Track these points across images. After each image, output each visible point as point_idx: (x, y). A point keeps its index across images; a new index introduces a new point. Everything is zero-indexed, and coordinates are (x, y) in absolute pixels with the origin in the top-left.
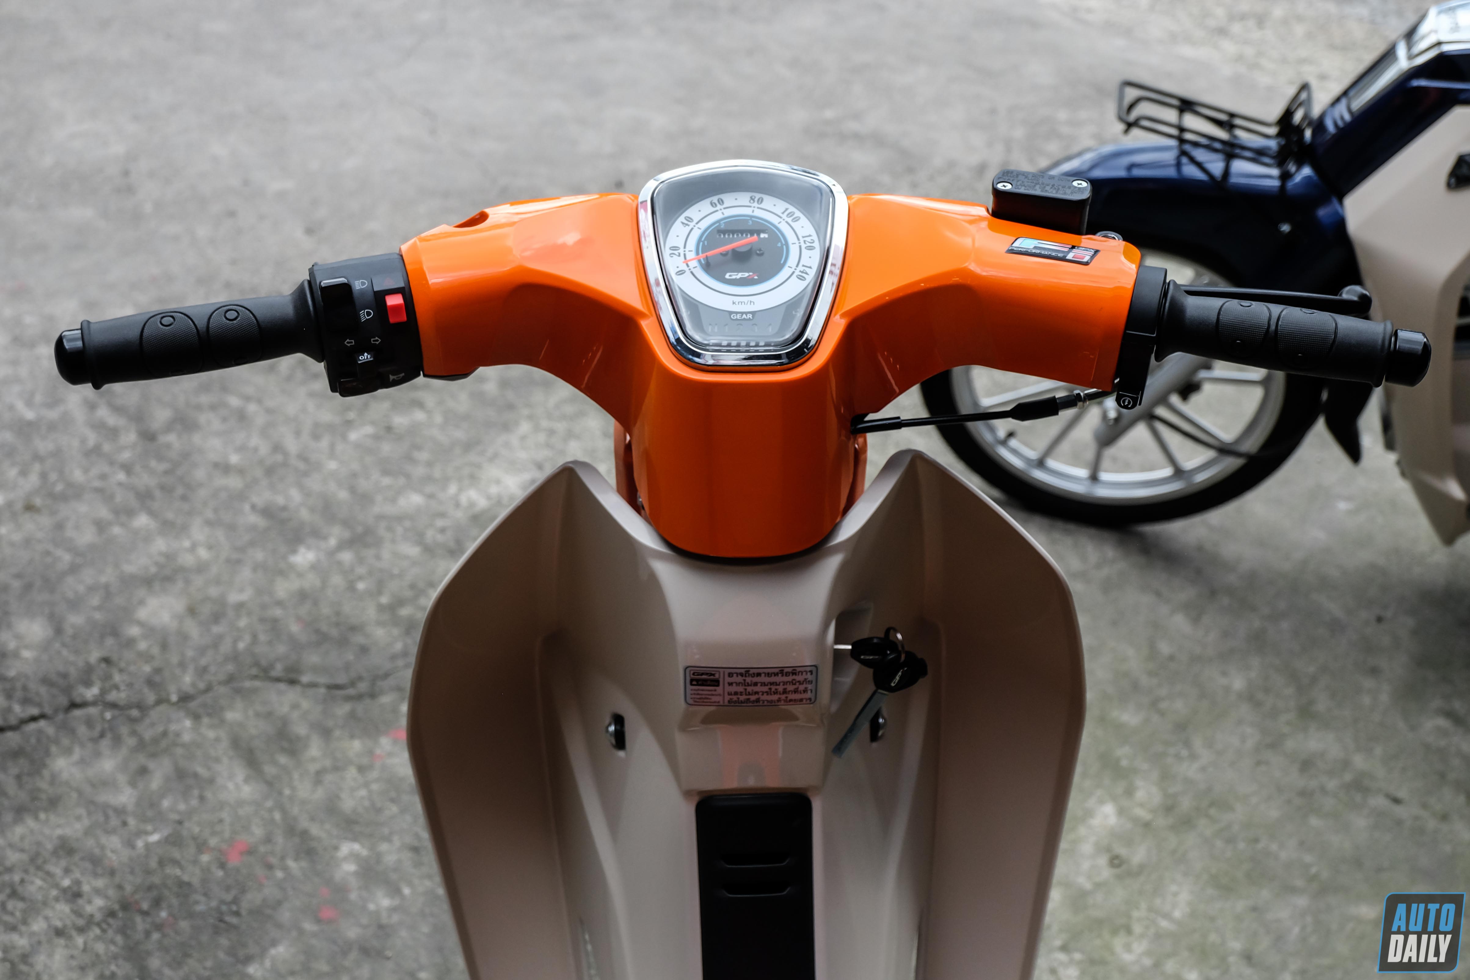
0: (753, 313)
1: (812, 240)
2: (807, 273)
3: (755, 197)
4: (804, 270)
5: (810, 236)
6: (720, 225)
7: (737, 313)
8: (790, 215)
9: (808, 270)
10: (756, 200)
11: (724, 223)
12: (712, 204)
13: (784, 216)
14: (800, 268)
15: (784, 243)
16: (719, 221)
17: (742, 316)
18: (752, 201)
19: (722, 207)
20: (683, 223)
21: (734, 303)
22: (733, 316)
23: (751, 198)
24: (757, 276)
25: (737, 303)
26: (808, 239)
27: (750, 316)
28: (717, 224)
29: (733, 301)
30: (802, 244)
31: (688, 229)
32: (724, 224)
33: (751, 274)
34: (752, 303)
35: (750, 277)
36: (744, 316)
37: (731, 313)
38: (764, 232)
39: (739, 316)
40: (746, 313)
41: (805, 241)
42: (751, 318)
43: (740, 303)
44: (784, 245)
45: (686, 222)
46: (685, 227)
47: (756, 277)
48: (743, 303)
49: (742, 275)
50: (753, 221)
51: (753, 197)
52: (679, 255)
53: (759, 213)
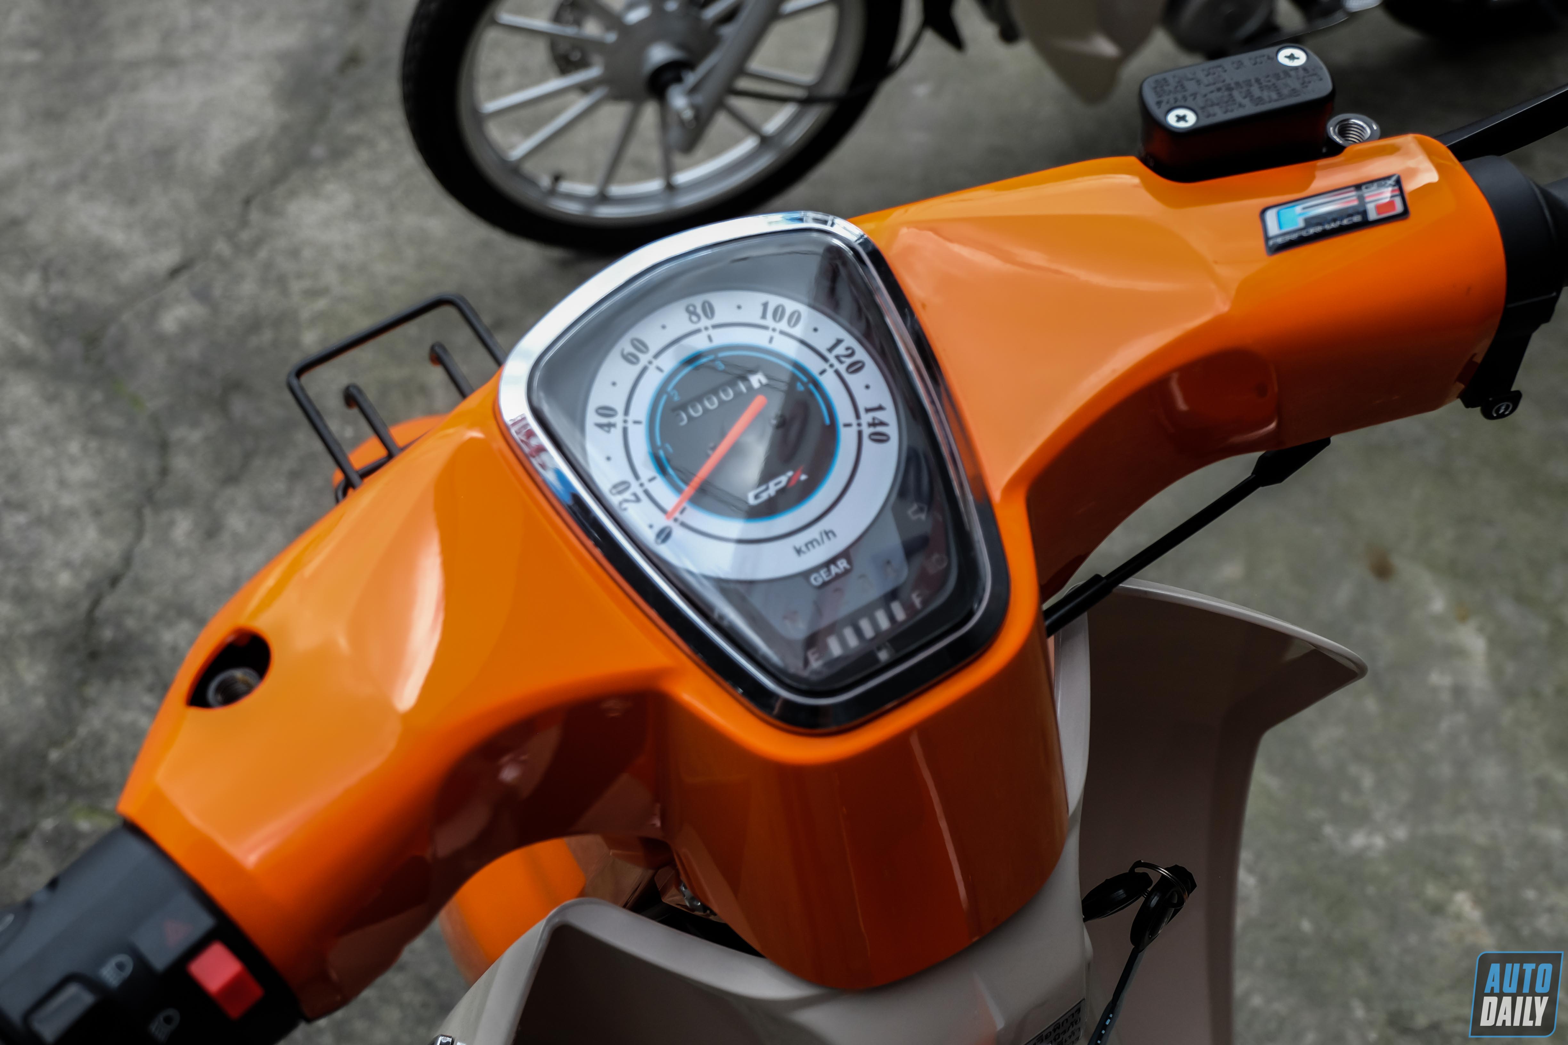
0: (845, 554)
1: (848, 349)
2: (882, 424)
3: (695, 307)
4: (874, 419)
5: (839, 342)
6: (670, 399)
7: (816, 569)
8: (779, 313)
9: (879, 415)
10: (699, 311)
11: (675, 388)
12: (632, 359)
13: (769, 322)
14: (866, 418)
15: (805, 379)
16: (661, 391)
17: (829, 571)
18: (694, 318)
19: (648, 356)
20: (600, 426)
21: (799, 551)
22: (815, 579)
23: (687, 310)
24: (805, 473)
25: (804, 549)
26: (840, 350)
27: (843, 564)
28: (664, 398)
29: (795, 548)
30: (837, 365)
31: (617, 433)
32: (676, 393)
33: (790, 474)
34: (830, 535)
35: (793, 483)
36: (834, 570)
37: (806, 575)
38: (753, 372)
39: (823, 576)
40: (833, 561)
41: (837, 357)
42: (848, 567)
43: (810, 546)
44: (808, 383)
45: (604, 420)
46: (609, 432)
47: (803, 477)
48: (815, 543)
49: (776, 484)
50: (724, 361)
51: (691, 308)
52: (638, 500)
53: (723, 338)
